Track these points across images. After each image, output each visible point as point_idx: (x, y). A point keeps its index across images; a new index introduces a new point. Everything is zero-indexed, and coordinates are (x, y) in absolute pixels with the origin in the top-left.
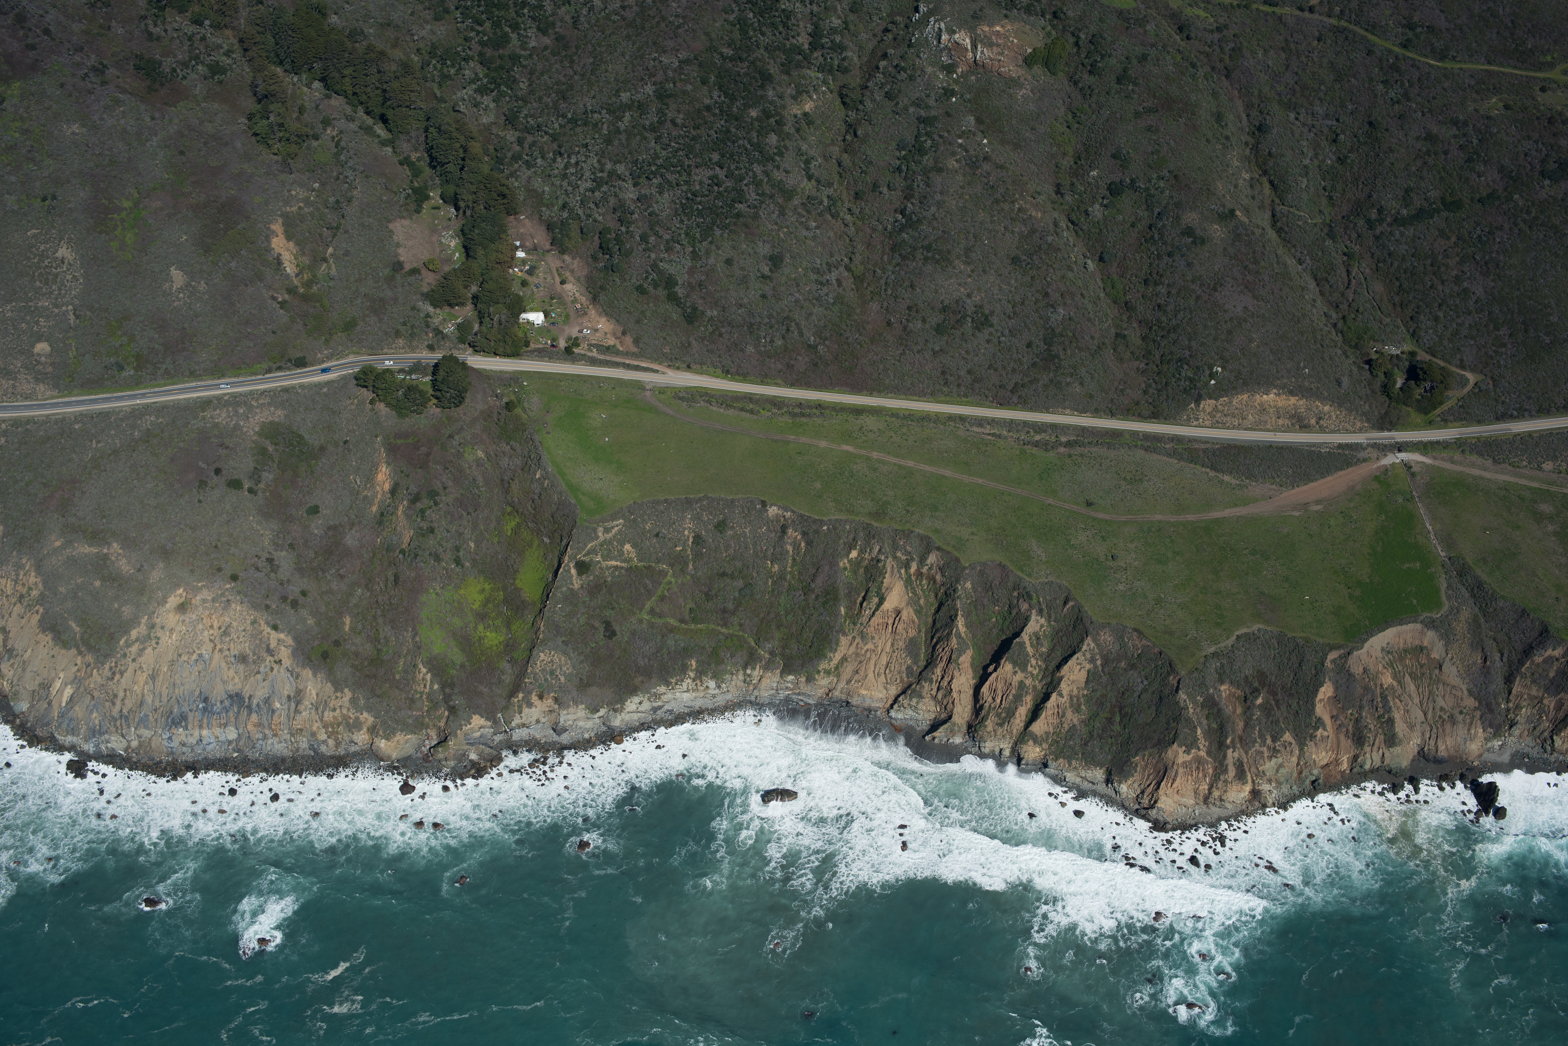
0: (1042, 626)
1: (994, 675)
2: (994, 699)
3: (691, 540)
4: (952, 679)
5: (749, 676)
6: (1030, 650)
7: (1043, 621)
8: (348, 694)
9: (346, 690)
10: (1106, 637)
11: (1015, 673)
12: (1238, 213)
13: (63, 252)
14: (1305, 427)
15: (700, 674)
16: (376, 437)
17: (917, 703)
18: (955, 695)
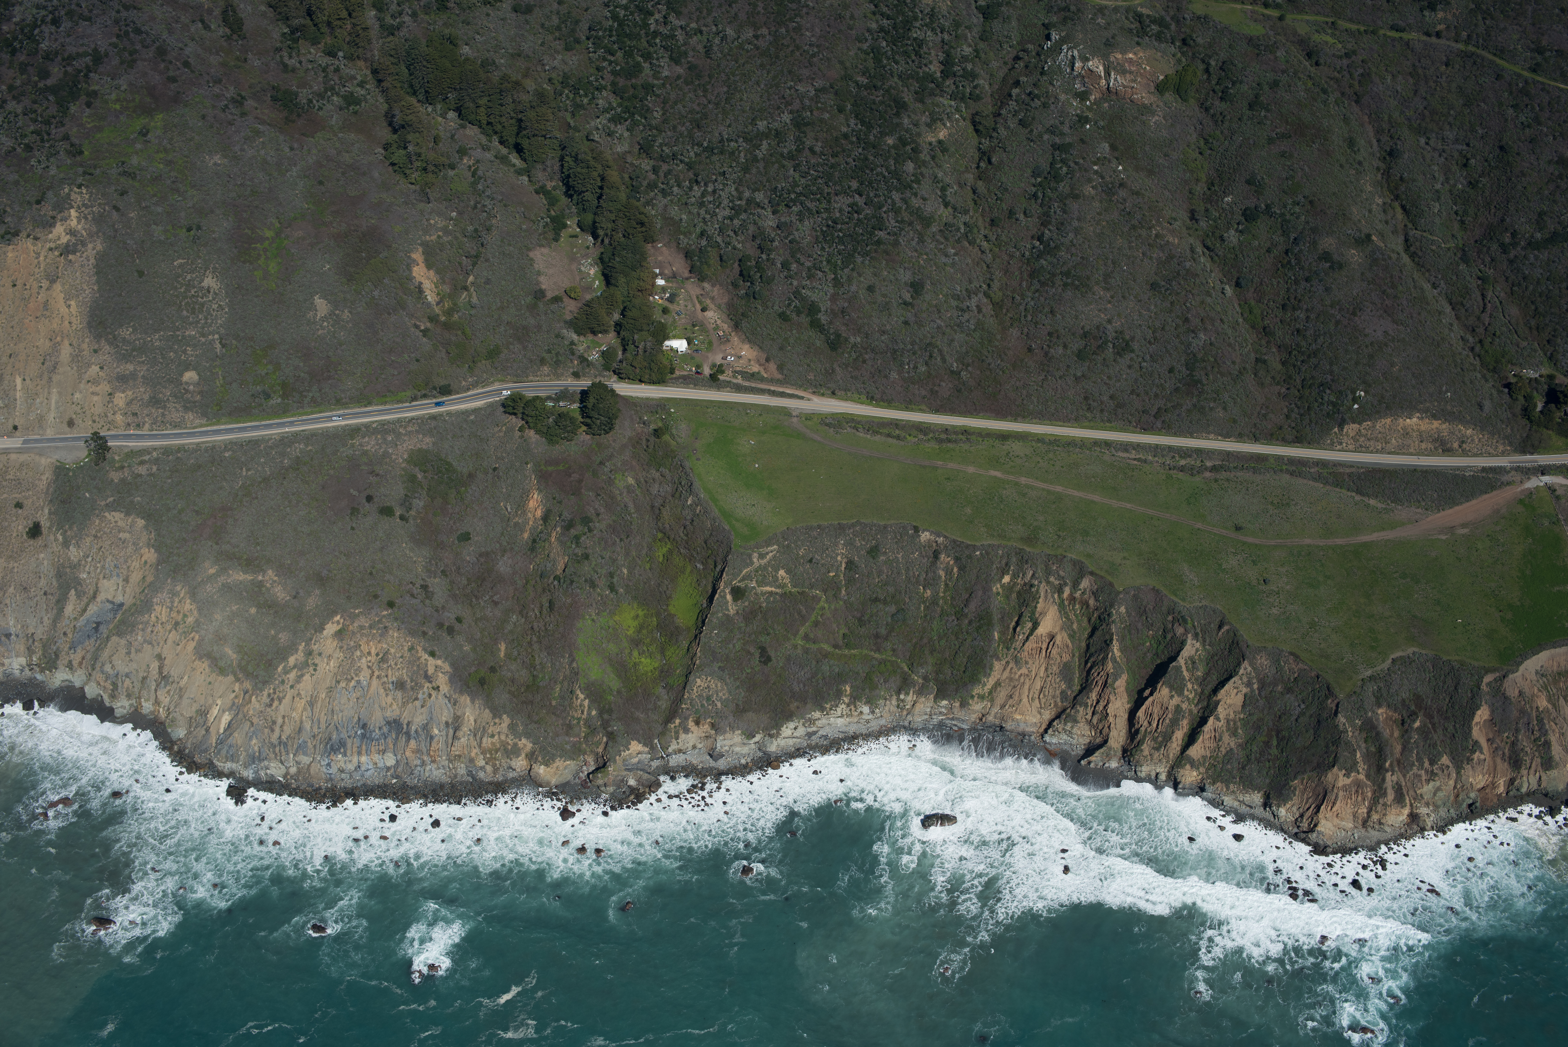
0: (1197, 650)
1: (1151, 699)
2: (1150, 723)
3: (844, 566)
4: (1108, 703)
5: (903, 701)
6: (1186, 674)
7: (1198, 645)
8: (506, 720)
9: (505, 716)
10: (1263, 661)
11: (1172, 697)
12: (1374, 238)
13: (209, 281)
14: (1447, 451)
15: (855, 699)
16: (527, 463)
17: (1072, 727)
18: (1111, 719)
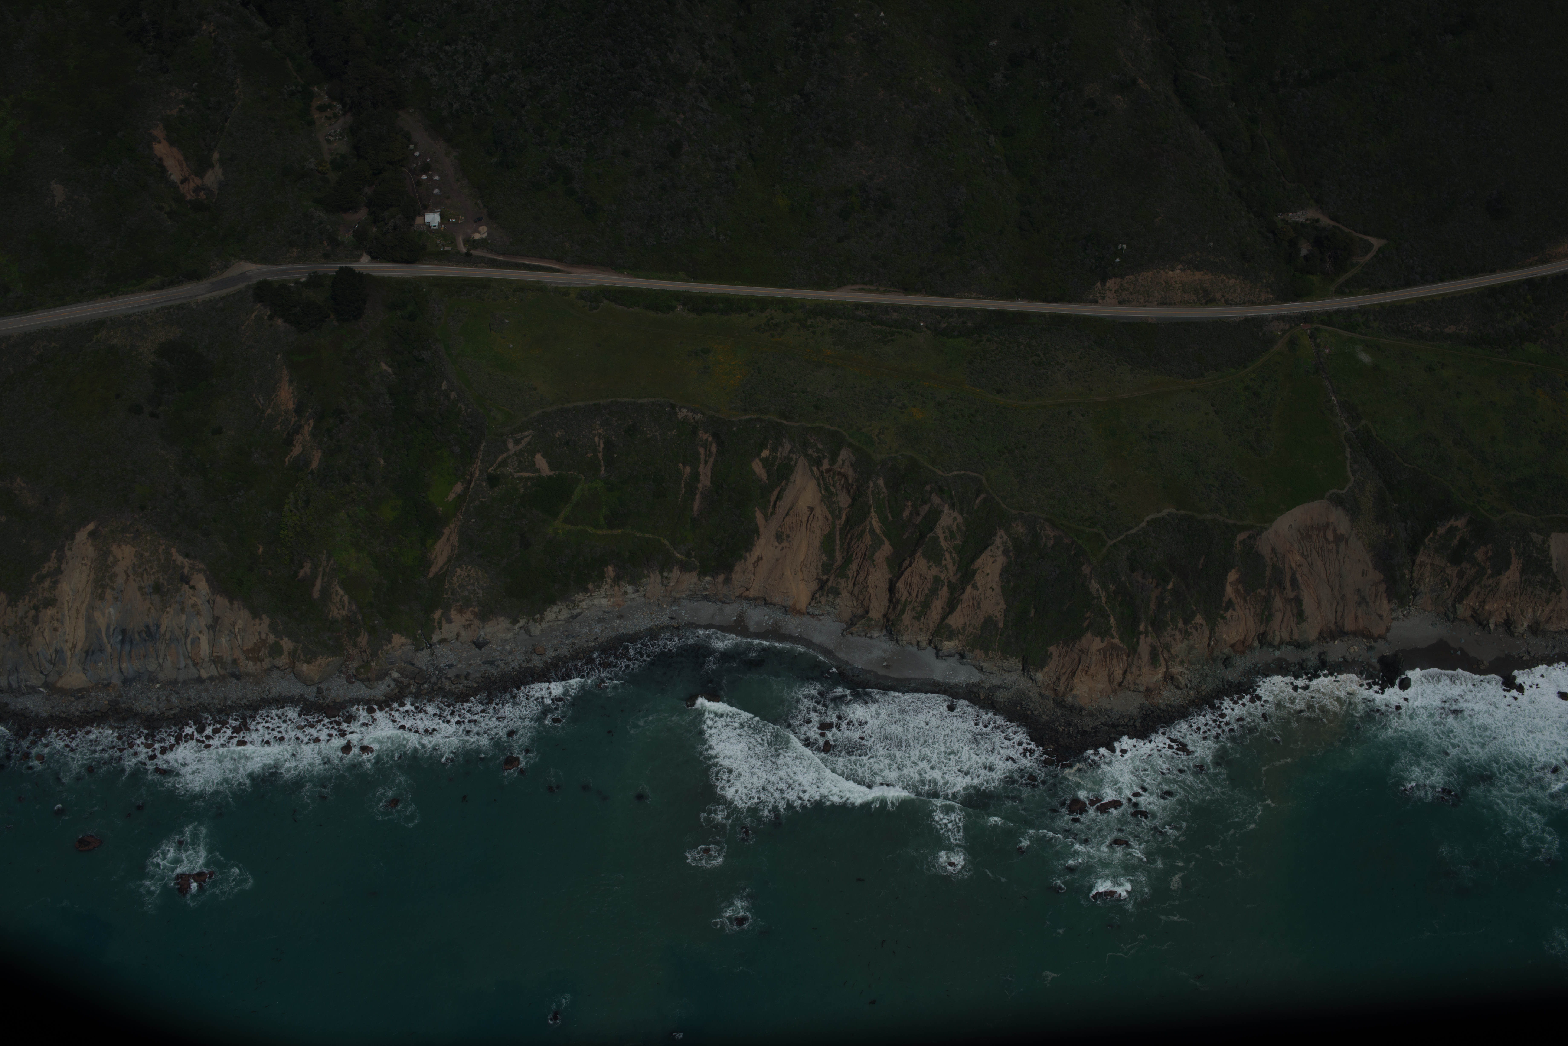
0: (955, 519)
1: (909, 569)
2: (910, 594)
3: (602, 446)
4: (868, 574)
5: (667, 578)
6: (944, 544)
7: (956, 514)
8: (266, 620)
9: (264, 616)
10: (1019, 529)
11: (929, 568)
12: (1140, 81)
14: (1210, 301)
15: (617, 580)
16: (277, 354)
17: (835, 599)
18: (871, 591)
